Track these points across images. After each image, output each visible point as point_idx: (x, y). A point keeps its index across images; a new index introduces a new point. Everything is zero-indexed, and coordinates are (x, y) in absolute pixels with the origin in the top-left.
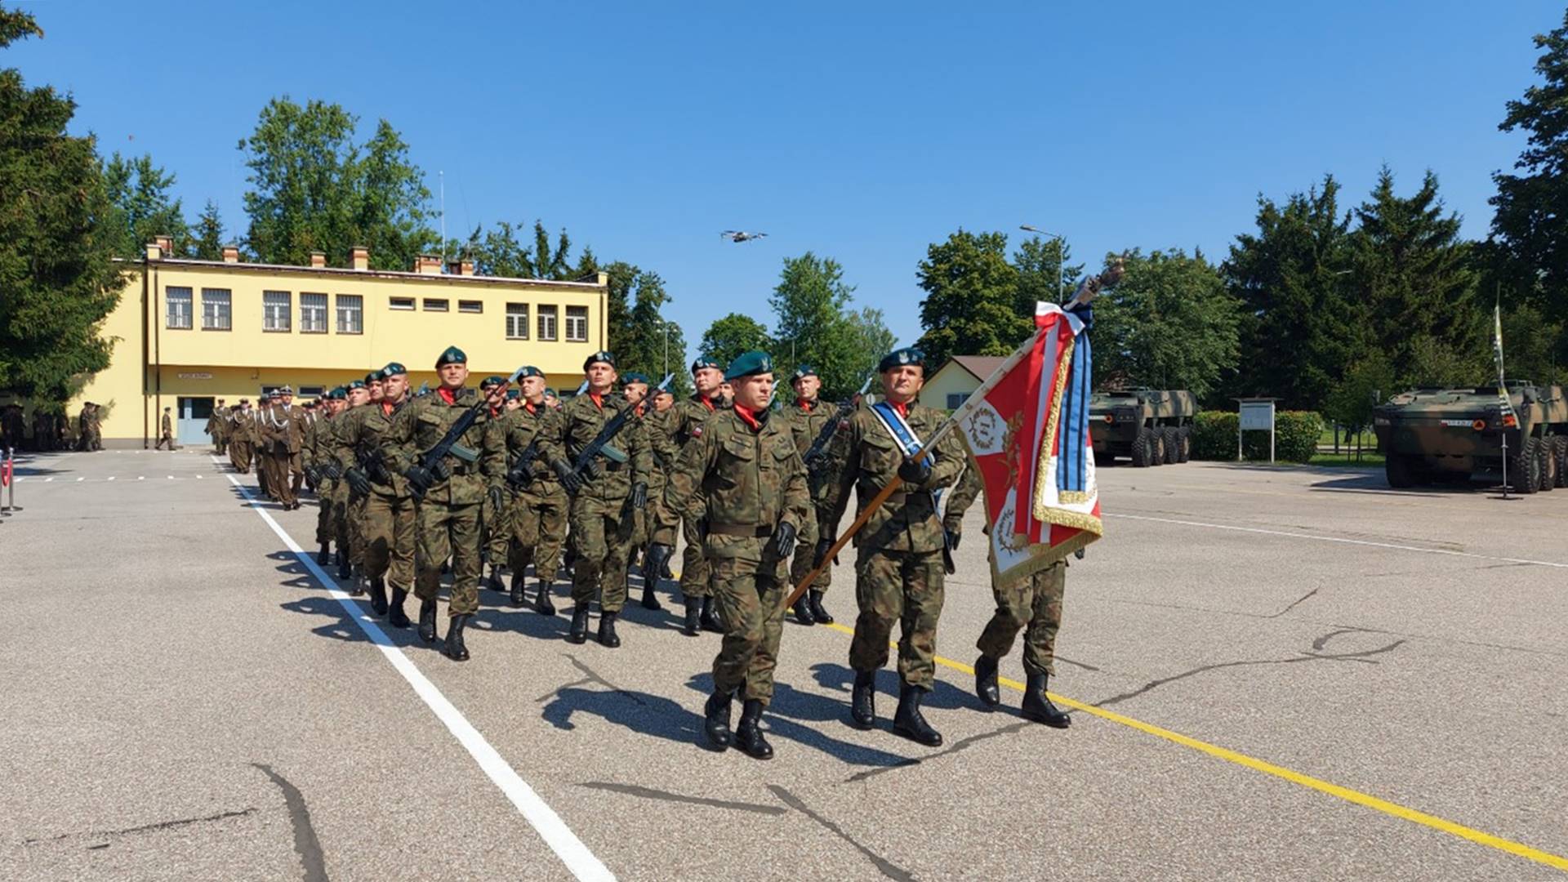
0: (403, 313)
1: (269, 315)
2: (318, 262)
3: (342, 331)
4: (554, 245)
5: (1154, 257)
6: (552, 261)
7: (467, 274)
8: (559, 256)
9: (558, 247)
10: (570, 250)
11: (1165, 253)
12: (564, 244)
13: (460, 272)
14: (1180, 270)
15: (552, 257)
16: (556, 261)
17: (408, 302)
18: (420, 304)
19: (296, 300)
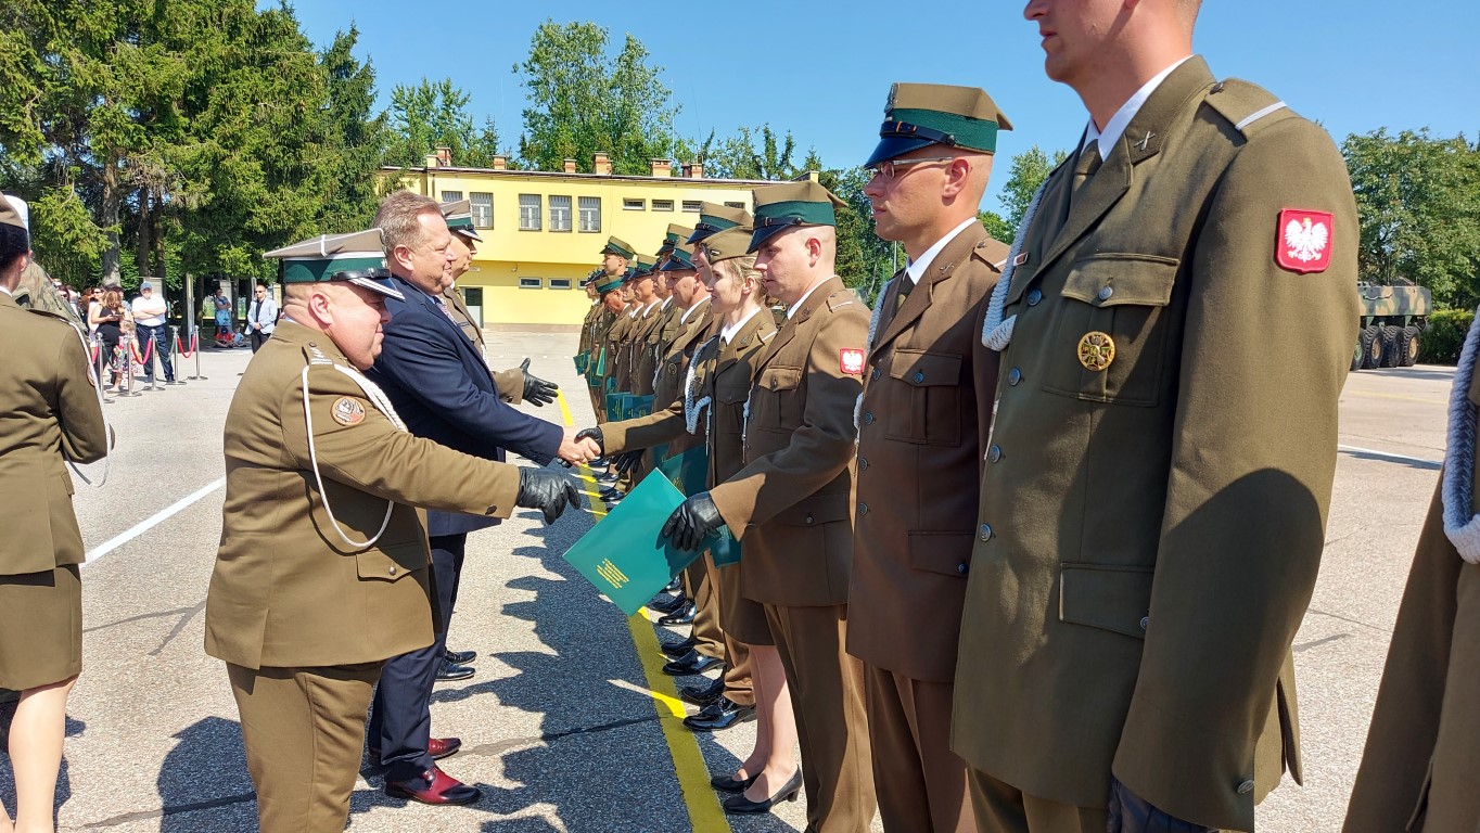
0: (634, 214)
1: (524, 216)
2: (570, 167)
3: (584, 230)
4: (781, 149)
5: (1403, 139)
6: (779, 162)
7: (696, 177)
8: (785, 158)
9: (785, 148)
10: (794, 151)
11: (1417, 133)
12: (789, 146)
13: (690, 174)
14: (1432, 152)
15: (779, 158)
16: (782, 163)
17: (638, 203)
18: (649, 204)
19: (545, 201)
